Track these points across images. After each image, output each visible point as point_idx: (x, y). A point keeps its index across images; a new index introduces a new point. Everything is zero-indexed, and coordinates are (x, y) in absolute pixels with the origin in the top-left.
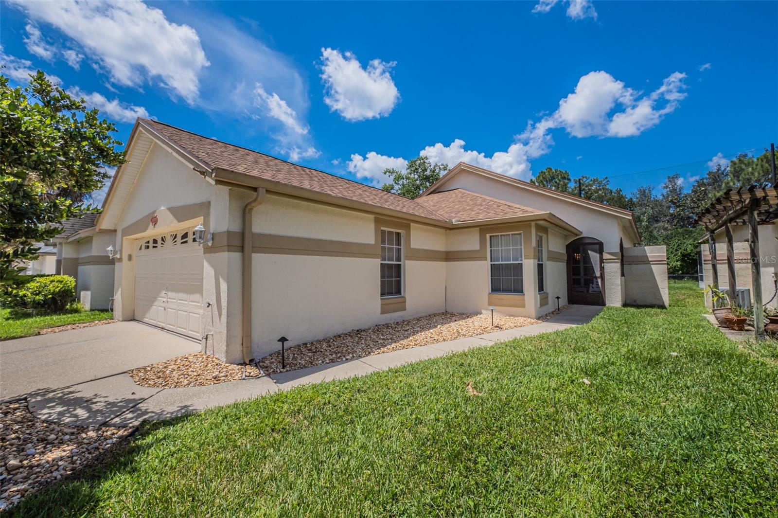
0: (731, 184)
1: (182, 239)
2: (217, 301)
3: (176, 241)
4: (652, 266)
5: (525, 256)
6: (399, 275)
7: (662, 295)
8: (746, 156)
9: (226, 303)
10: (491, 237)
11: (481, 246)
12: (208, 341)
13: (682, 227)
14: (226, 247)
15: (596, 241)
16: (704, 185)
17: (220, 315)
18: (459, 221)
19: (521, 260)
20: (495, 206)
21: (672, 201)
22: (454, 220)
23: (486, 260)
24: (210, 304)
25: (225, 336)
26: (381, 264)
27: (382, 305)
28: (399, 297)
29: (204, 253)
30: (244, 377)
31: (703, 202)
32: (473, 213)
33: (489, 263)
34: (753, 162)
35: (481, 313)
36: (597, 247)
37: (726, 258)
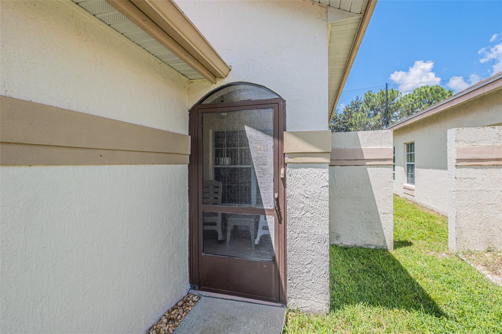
0: (364, 108)
4: (369, 169)
8: (371, 91)
16: (349, 108)
31: (350, 119)
34: (375, 95)
36: (269, 114)
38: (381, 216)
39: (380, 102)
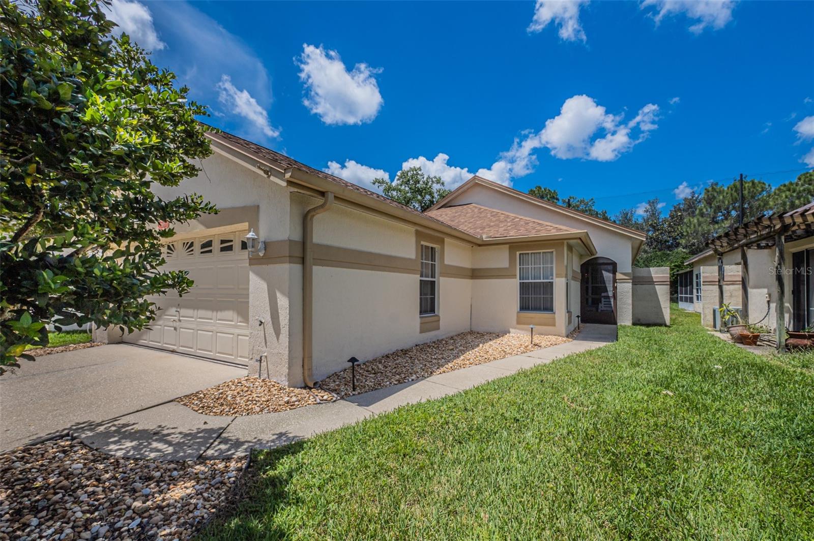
0: (704, 210)
1: (202, 248)
2: (272, 318)
3: (192, 250)
4: (656, 286)
5: (556, 274)
6: (433, 293)
7: (664, 314)
8: (717, 184)
9: (287, 321)
10: (520, 254)
11: (510, 265)
12: (262, 364)
13: (660, 250)
14: (288, 258)
15: (611, 262)
16: (680, 210)
17: (278, 333)
18: (490, 237)
19: (552, 279)
20: (522, 223)
21: (651, 225)
22: (484, 236)
23: (516, 278)
24: (262, 322)
25: (287, 357)
26: (420, 280)
27: (421, 323)
28: (432, 316)
29: (250, 265)
30: (318, 401)
31: (679, 227)
32: (501, 230)
33: (519, 281)
34: (723, 190)
35: (509, 332)
36: (610, 267)
37: (741, 280)
38: (663, 309)
39: (730, 200)
